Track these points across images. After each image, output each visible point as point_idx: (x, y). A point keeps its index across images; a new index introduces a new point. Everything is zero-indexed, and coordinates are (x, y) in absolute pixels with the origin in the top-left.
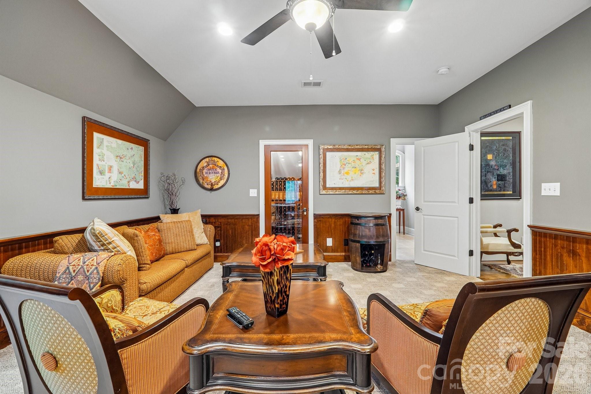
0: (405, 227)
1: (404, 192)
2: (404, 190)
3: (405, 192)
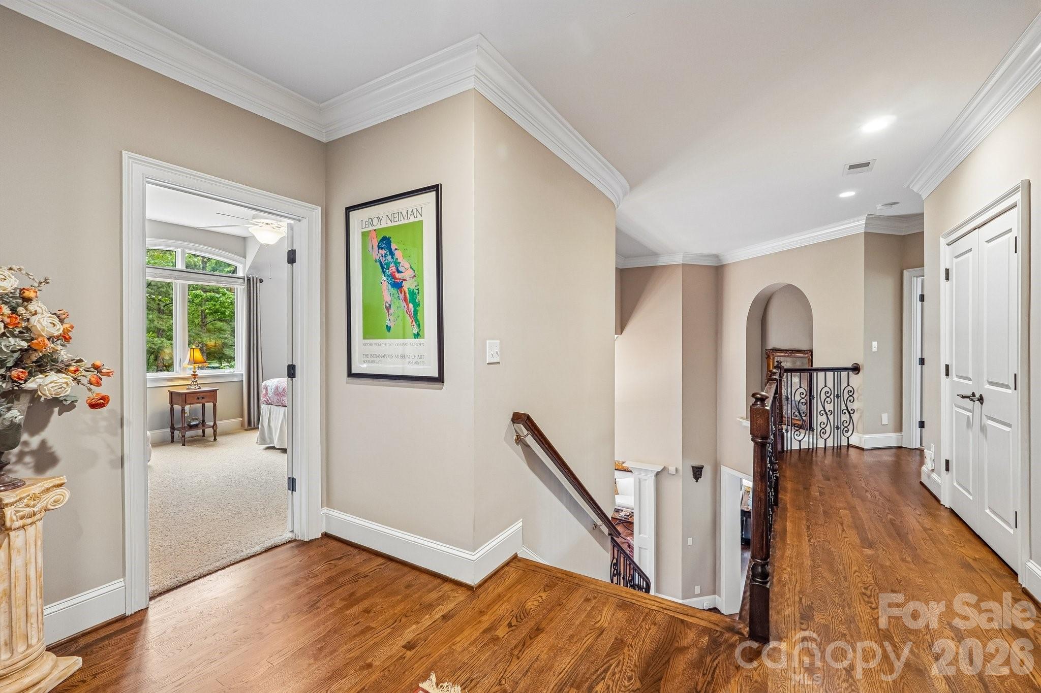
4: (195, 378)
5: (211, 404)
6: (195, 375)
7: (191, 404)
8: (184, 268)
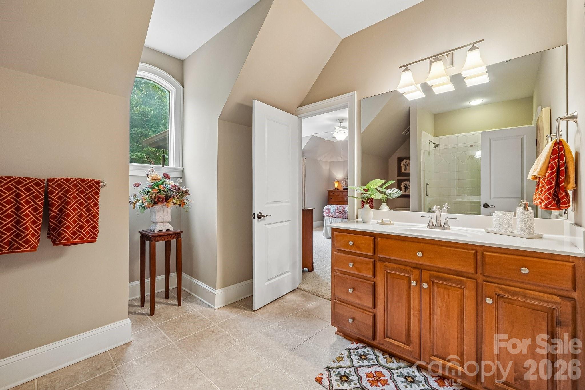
0: (184, 275)
1: (181, 184)
2: (181, 178)
3: (183, 184)
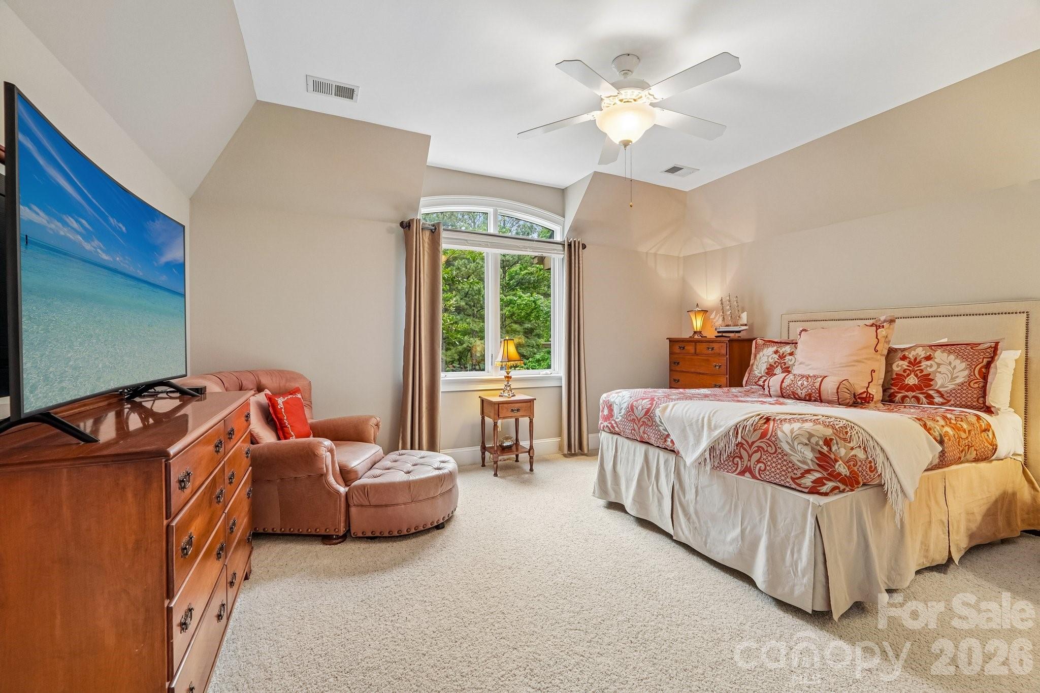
4: (508, 382)
5: (527, 420)
6: (508, 378)
7: (504, 418)
8: (496, 233)
